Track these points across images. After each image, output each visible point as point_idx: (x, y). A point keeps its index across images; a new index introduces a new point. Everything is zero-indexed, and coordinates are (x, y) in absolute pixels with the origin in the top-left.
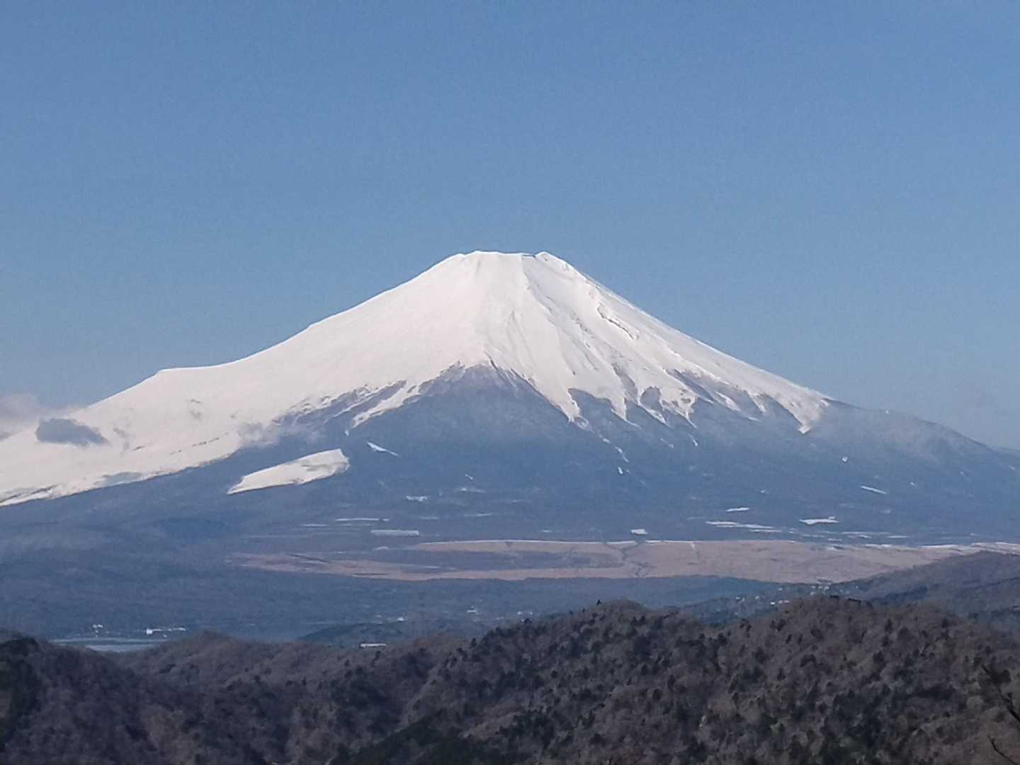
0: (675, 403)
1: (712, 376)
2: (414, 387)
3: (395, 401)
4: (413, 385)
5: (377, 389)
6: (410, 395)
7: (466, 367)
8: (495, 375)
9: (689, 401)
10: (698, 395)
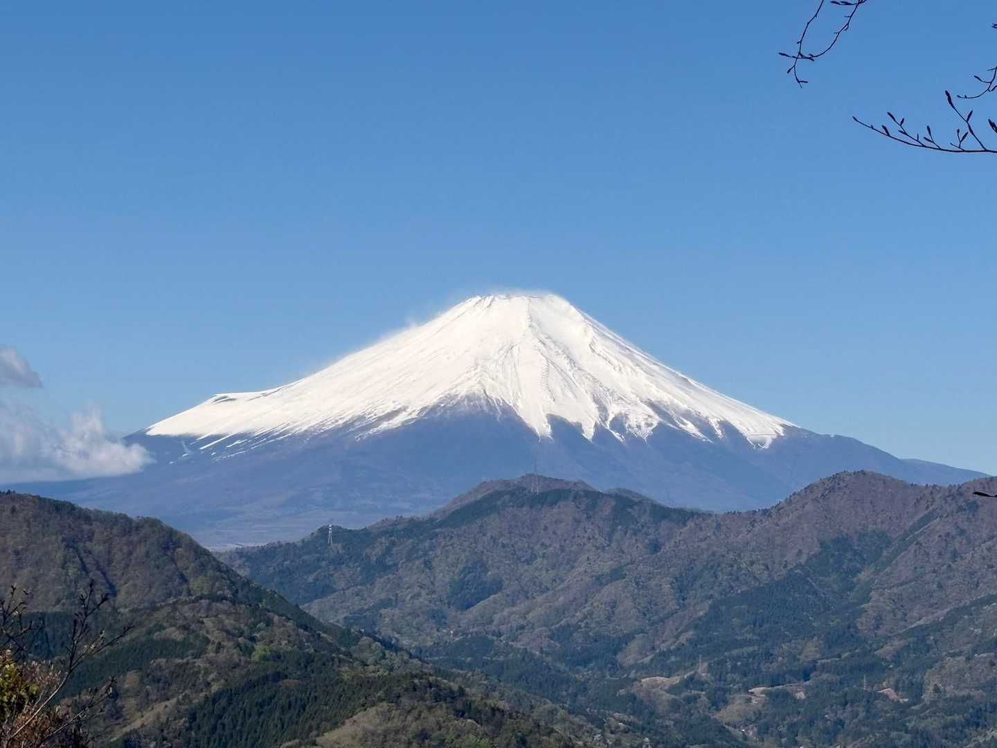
0: (639, 427)
1: (680, 404)
2: (414, 411)
3: (397, 421)
4: (414, 408)
5: (384, 412)
6: (410, 417)
7: (461, 394)
8: (483, 402)
9: (651, 425)
10: (661, 420)
